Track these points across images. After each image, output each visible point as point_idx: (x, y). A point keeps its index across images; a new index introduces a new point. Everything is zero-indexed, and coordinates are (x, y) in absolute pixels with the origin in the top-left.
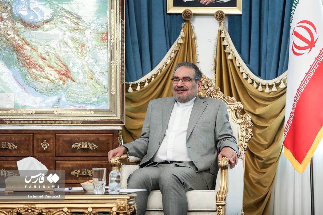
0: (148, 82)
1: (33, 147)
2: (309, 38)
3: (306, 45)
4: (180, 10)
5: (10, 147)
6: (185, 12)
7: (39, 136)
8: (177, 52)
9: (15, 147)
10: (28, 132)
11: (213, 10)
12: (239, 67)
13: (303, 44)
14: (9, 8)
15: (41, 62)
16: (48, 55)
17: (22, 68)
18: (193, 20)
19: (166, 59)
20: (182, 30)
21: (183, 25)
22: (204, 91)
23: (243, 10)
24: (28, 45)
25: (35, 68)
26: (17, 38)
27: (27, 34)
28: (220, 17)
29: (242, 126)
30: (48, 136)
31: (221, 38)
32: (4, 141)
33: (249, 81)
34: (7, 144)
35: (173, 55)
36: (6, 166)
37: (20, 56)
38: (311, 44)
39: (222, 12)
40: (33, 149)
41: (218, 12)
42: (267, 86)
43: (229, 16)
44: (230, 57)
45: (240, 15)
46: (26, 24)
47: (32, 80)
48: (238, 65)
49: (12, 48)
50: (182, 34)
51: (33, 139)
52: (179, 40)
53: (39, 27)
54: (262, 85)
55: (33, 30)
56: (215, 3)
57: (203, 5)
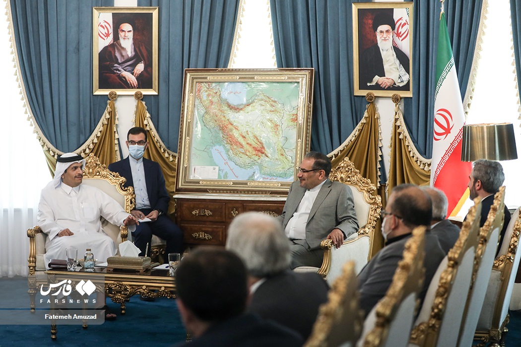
0: (335, 157)
1: (225, 214)
2: (446, 126)
3: (443, 131)
4: (364, 93)
5: (207, 213)
6: (368, 95)
7: (230, 205)
8: (361, 131)
9: (211, 213)
10: (218, 201)
11: (391, 93)
12: (408, 146)
13: (441, 131)
14: (218, 94)
15: (241, 140)
16: (248, 134)
17: (226, 145)
18: (377, 102)
19: (351, 137)
20: (366, 111)
21: (367, 106)
23: (413, 94)
24: (232, 125)
25: (236, 145)
26: (223, 119)
27: (231, 115)
28: (396, 100)
29: (372, 206)
30: (237, 205)
31: (396, 119)
32: (203, 208)
33: (415, 159)
34: (204, 210)
35: (357, 133)
36: (204, 229)
37: (224, 135)
38: (448, 131)
39: (397, 95)
40: (225, 216)
41: (394, 95)
43: (405, 98)
44: (401, 137)
45: (411, 98)
46: (231, 107)
47: (233, 155)
48: (407, 144)
49: (218, 127)
50: (366, 114)
51: (225, 208)
52: (363, 121)
53: (241, 109)
54: (423, 164)
55: (237, 112)
56: (393, 87)
57: (383, 89)
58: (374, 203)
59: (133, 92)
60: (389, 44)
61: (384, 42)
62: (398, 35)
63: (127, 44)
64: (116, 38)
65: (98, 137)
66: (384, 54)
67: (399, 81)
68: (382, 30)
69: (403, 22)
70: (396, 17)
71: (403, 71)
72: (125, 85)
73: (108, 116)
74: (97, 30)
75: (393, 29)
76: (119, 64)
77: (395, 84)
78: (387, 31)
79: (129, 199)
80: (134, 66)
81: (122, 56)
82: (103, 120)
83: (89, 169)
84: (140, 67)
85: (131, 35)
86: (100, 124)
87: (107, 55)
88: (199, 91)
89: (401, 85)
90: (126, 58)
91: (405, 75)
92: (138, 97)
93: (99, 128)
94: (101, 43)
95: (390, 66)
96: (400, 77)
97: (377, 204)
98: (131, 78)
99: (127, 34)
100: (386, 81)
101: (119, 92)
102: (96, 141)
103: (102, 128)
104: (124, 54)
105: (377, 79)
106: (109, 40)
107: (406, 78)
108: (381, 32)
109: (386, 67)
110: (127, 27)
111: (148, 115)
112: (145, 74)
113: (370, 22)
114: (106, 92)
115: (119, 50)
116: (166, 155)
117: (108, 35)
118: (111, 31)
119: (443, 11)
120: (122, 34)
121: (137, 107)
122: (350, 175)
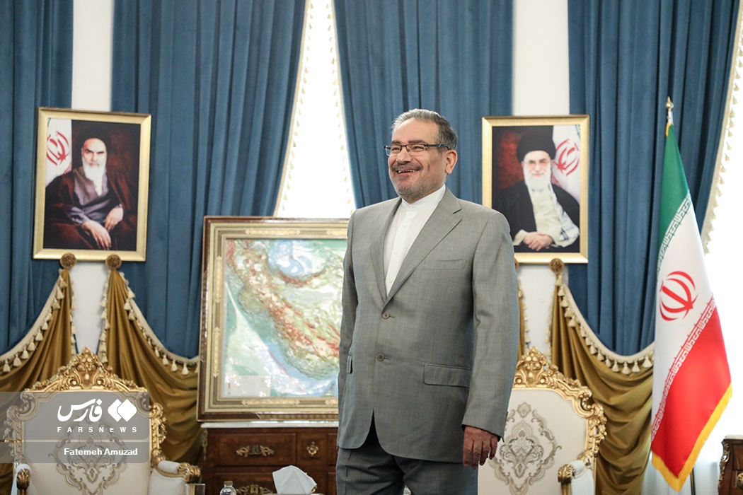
1: (296, 451)
2: (684, 296)
3: (680, 306)
5: (263, 452)
7: (304, 437)
9: (270, 451)
10: (290, 430)
11: (548, 258)
12: (584, 338)
13: (676, 305)
14: (264, 257)
15: (308, 332)
16: (318, 322)
17: (282, 341)
22: (535, 372)
23: (590, 258)
24: (290, 307)
25: (300, 340)
26: (274, 299)
27: (290, 293)
28: (556, 267)
29: (591, 422)
30: (316, 436)
31: (558, 297)
32: (256, 443)
33: (600, 357)
34: (259, 447)
36: (258, 479)
37: (279, 324)
38: (688, 305)
39: (560, 260)
40: (296, 456)
41: (554, 260)
42: (626, 365)
43: (570, 265)
44: (571, 324)
45: (585, 265)
46: (288, 279)
47: (295, 357)
48: (583, 335)
49: (267, 313)
51: (296, 442)
53: (305, 282)
54: (618, 364)
55: (297, 287)
56: (551, 248)
57: (534, 251)
58: (594, 417)
59: (103, 255)
60: (545, 181)
61: (536, 178)
62: (561, 166)
63: (96, 174)
64: (77, 162)
65: (43, 332)
66: (534, 197)
67: (562, 238)
68: (533, 159)
69: (569, 146)
70: (557, 139)
71: (568, 222)
72: (90, 243)
73: (61, 296)
74: (45, 147)
75: (552, 156)
76: (81, 207)
77: (554, 243)
78: (542, 161)
79: (157, 425)
80: (106, 211)
81: (86, 194)
82: (52, 301)
83: (84, 375)
84: (117, 214)
85: (102, 159)
86: (47, 309)
87: (61, 191)
88: (231, 252)
89: (565, 244)
90: (92, 198)
91: (572, 228)
92: (113, 264)
93: (45, 316)
94: (50, 170)
95: (546, 214)
96: (563, 232)
97: (599, 418)
98: (100, 232)
99: (96, 157)
100: (539, 238)
101: (80, 255)
102: (40, 337)
103: (49, 316)
104: (90, 190)
105: (522, 235)
106: (65, 166)
107: (572, 233)
108: (532, 162)
109: (539, 217)
110: (96, 145)
111: (131, 294)
112: (125, 226)
113: (513, 146)
114: (56, 254)
115: (81, 184)
116: (165, 361)
117: (62, 157)
118: (69, 150)
119: (670, 122)
120: (87, 157)
121: (111, 281)
122: (544, 374)
